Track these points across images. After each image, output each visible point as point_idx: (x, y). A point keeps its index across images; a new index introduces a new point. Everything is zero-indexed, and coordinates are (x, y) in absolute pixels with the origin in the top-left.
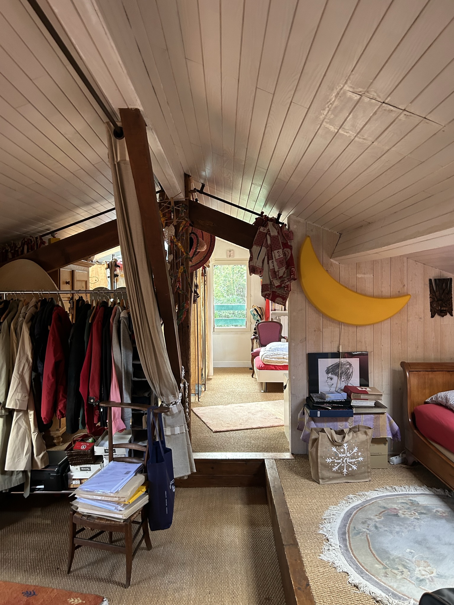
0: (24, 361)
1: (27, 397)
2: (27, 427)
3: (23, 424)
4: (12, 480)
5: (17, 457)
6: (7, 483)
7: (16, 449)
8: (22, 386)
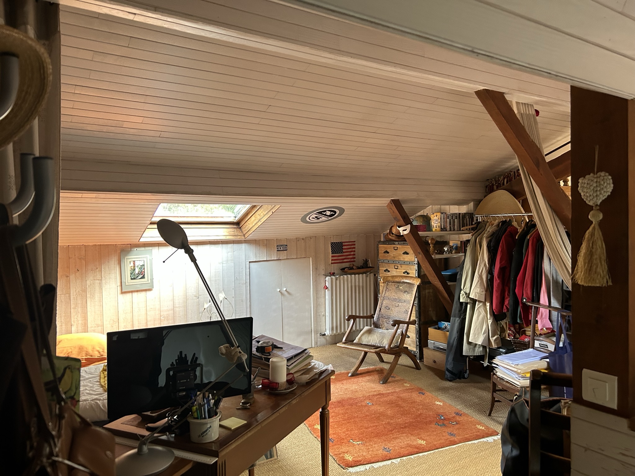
0: (482, 265)
1: (484, 292)
2: (485, 315)
3: (482, 312)
4: (475, 351)
5: (477, 334)
6: (472, 352)
7: (477, 329)
8: (480, 283)
